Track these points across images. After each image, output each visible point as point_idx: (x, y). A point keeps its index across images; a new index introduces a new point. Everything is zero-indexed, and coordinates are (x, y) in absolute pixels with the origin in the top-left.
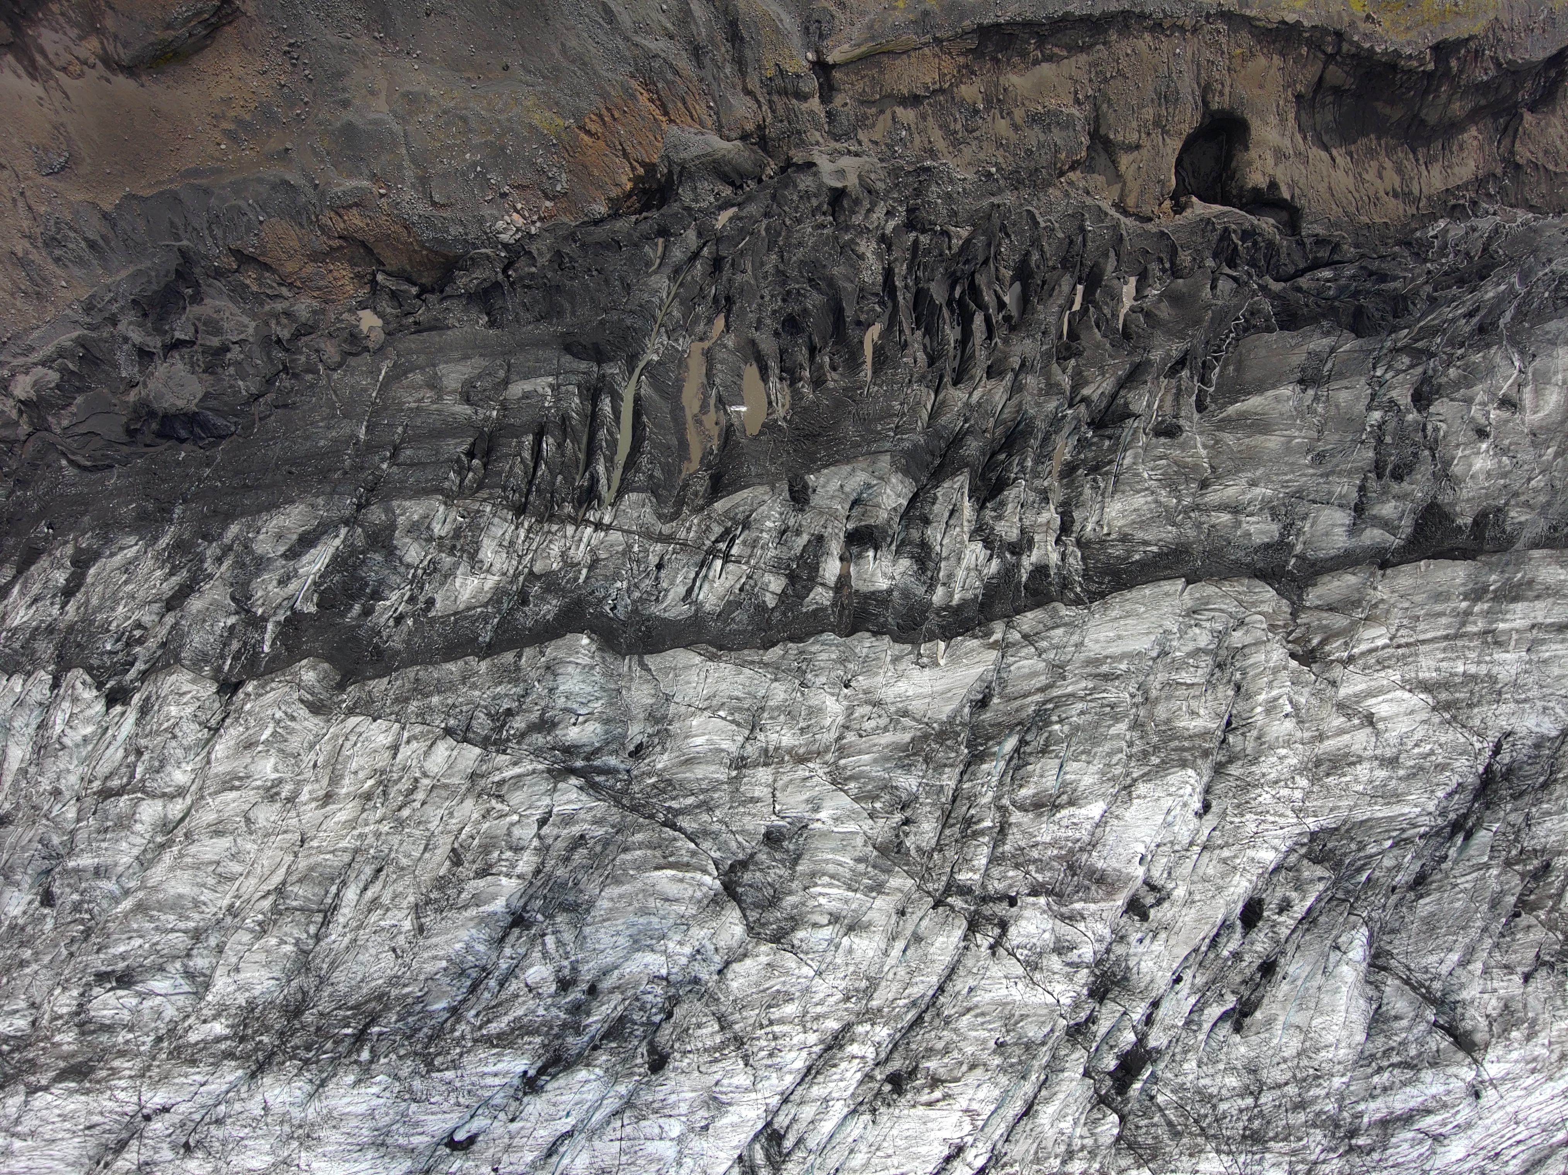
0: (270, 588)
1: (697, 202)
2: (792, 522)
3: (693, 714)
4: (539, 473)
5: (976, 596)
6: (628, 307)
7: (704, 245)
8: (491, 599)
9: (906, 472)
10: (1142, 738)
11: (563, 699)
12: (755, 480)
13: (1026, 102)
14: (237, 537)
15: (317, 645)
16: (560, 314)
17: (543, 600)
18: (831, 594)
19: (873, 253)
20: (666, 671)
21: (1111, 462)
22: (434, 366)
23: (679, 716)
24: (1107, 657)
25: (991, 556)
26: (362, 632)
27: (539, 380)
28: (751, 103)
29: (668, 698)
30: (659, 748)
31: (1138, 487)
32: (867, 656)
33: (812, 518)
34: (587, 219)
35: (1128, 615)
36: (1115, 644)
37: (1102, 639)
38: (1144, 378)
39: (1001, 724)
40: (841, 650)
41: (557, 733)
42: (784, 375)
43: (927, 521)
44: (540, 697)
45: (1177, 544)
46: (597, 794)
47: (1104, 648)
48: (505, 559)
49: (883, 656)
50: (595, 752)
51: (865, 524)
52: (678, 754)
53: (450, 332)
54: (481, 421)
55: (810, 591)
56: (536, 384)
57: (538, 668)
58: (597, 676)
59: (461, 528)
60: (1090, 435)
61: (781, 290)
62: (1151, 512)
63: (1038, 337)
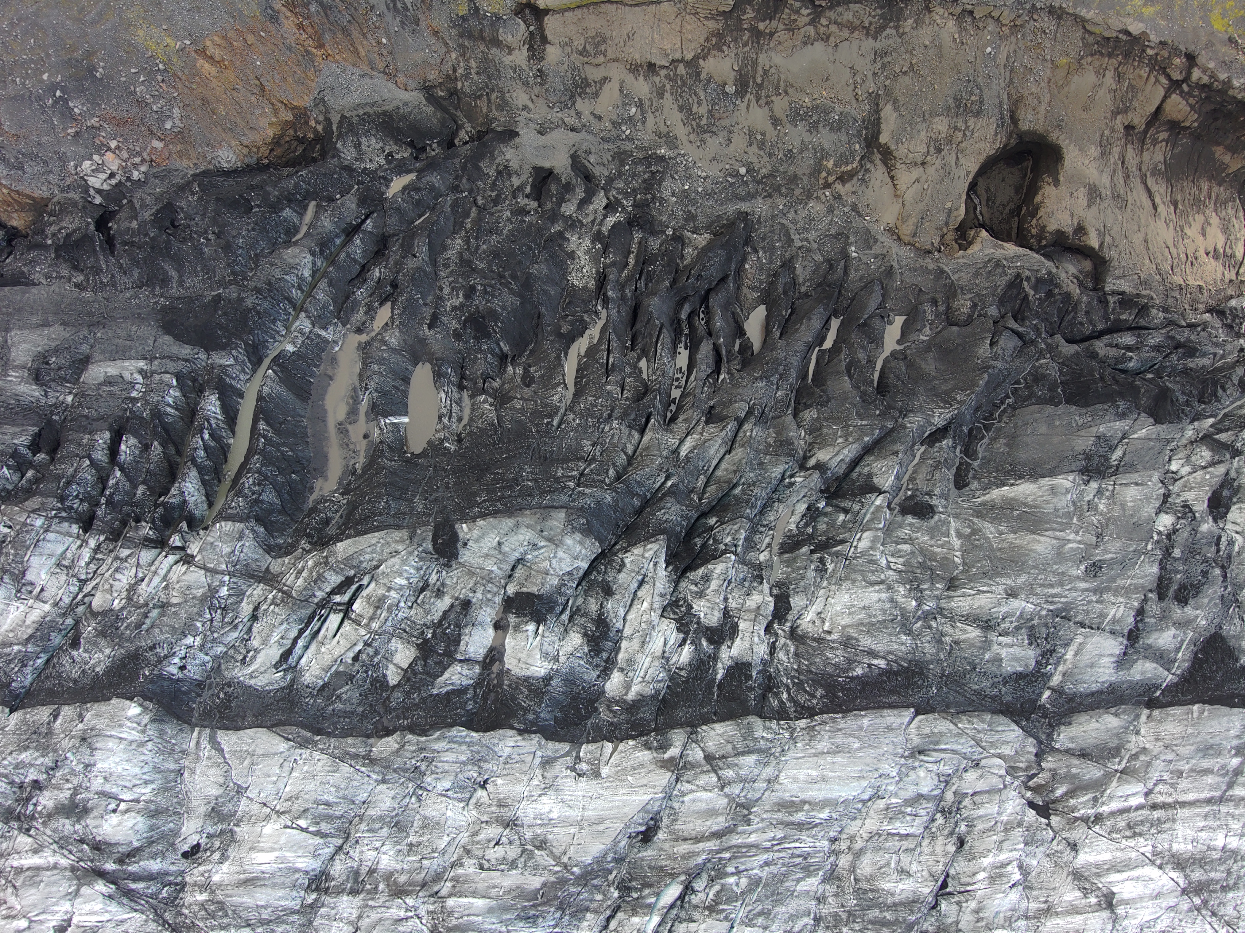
1: (362, 160)
2: (432, 579)
3: (268, 818)
4: (113, 481)
5: (658, 692)
6: (252, 284)
7: (367, 217)
8: (33, 635)
9: (587, 531)
10: (836, 895)
11: (101, 780)
12: (391, 521)
13: (790, 91)
16: (165, 282)
17: (94, 644)
18: (477, 669)
19: (587, 252)
20: (242, 755)
21: (843, 542)
22: (7, 330)
23: (249, 817)
24: (804, 802)
25: (684, 641)
27: (127, 364)
28: (438, 46)
29: (240, 791)
30: (218, 855)
31: (873, 578)
32: (509, 757)
33: (459, 578)
34: (210, 167)
35: (838, 750)
36: (816, 786)
37: (802, 777)
38: (895, 447)
39: (662, 868)
40: (475, 748)
41: (88, 821)
42: (465, 383)
43: (608, 592)
44: (73, 772)
45: (910, 662)
46: (132, 904)
47: (803, 790)
48: (62, 583)
49: (529, 758)
50: (133, 854)
51: (529, 590)
52: (238, 868)
53: (34, 290)
54: (50, 406)
55: (446, 669)
56: (123, 368)
57: (73, 737)
58: (148, 754)
59: (4, 542)
60: (822, 505)
61: (465, 283)
62: (884, 614)
63: (774, 379)
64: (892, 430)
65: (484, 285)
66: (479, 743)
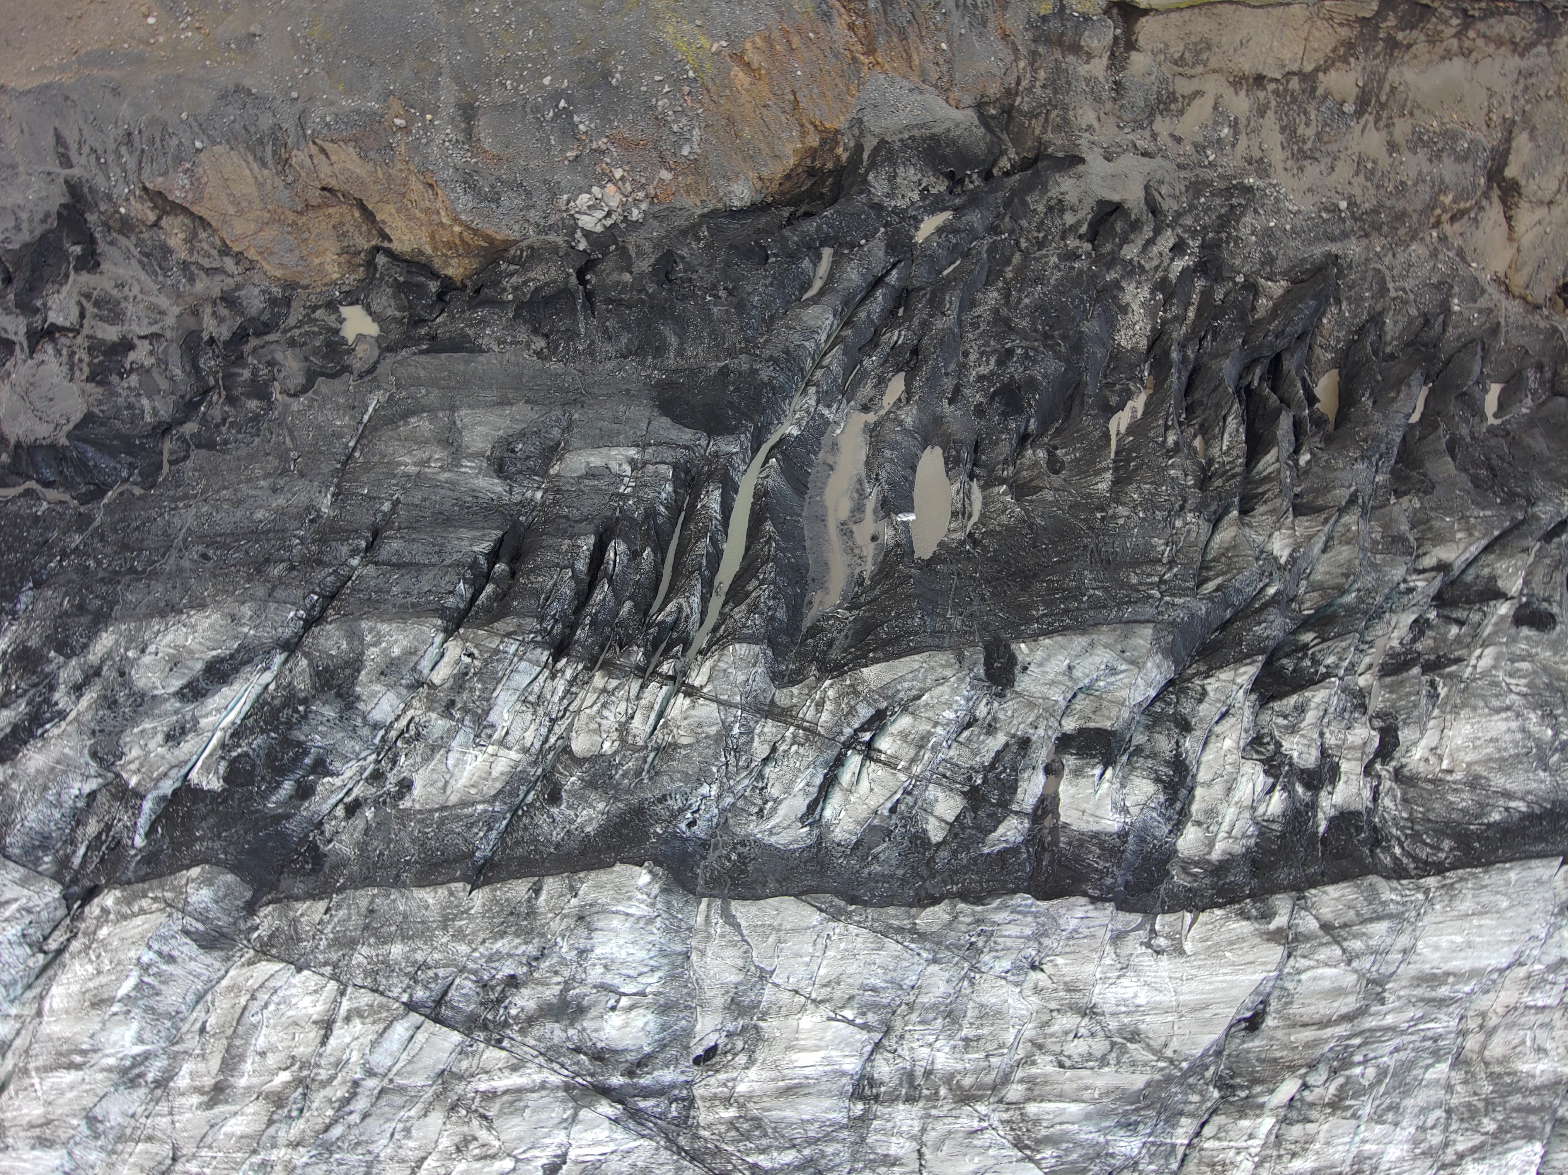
0: (152, 745)
1: (891, 196)
2: (982, 711)
3: (803, 1008)
4: (598, 596)
5: (1249, 850)
6: (767, 352)
7: (894, 265)
8: (500, 792)
9: (1169, 651)
11: (599, 970)
12: (931, 640)
13: (1416, 112)
14: (109, 655)
15: (217, 845)
16: (660, 350)
17: (580, 798)
18: (1027, 824)
19: (1142, 305)
20: (764, 931)
21: (1458, 660)
22: (453, 409)
23: (778, 1009)
25: (1273, 786)
26: (291, 826)
27: (614, 452)
29: (764, 975)
30: (742, 1059)
31: (1496, 703)
32: (1075, 930)
33: (1014, 711)
34: (720, 206)
35: (1484, 911)
36: (1462, 955)
37: (1444, 945)
38: (1525, 543)
39: (1275, 1060)
40: (1042, 919)
41: (585, 1024)
42: (977, 471)
43: (1185, 727)
44: (563, 962)
45: (1553, 803)
46: (639, 1128)
47: (1446, 960)
48: (527, 723)
49: (1100, 932)
50: (643, 1063)
51: (1098, 725)
52: (774, 1074)
53: (482, 358)
54: (516, 504)
55: (1000, 822)
56: (609, 457)
57: (565, 916)
58: (656, 934)
59: (466, 674)
60: (1432, 615)
61: (998, 347)
62: (1516, 746)
63: (1374, 459)
64: (1522, 522)
65: (1026, 349)
66: (1047, 914)
